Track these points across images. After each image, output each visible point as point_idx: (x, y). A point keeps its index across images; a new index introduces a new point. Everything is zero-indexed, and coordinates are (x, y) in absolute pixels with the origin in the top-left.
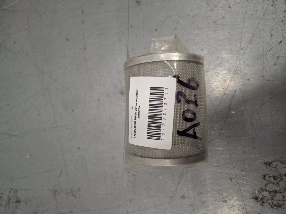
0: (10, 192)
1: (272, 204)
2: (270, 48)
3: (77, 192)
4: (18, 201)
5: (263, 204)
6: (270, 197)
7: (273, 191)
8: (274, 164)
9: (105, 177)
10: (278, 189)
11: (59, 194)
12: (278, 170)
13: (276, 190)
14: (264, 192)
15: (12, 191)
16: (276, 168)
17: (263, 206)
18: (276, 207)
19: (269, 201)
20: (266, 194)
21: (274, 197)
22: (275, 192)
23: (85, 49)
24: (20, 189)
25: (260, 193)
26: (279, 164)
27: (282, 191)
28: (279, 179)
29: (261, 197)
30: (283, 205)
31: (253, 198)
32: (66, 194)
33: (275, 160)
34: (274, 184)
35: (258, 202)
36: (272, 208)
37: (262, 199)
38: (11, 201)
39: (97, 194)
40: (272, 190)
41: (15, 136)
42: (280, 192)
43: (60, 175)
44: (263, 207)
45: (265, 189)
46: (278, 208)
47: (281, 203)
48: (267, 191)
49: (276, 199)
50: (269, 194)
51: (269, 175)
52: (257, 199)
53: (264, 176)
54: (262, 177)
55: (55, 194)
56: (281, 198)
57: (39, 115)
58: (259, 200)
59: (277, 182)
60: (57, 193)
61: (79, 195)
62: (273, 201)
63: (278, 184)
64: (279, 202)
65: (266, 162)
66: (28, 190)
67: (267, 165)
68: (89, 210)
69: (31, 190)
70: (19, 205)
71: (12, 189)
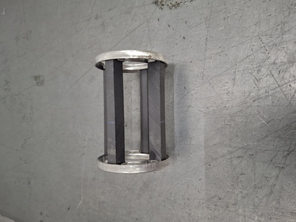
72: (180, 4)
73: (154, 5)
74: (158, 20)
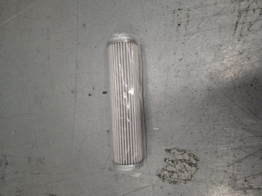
0: (2, 157)
1: (170, 181)
2: (173, 64)
3: (43, 160)
4: (7, 164)
5: (164, 180)
6: (169, 175)
7: (171, 172)
8: (172, 151)
9: (60, 151)
10: (175, 170)
11: (32, 160)
12: (176, 156)
13: (173, 171)
14: (165, 171)
15: (3, 156)
16: (174, 154)
17: (164, 181)
18: (173, 183)
19: (168, 179)
20: (166, 173)
21: (172, 175)
22: (173, 172)
23: (49, 58)
24: (8, 155)
25: (162, 171)
26: (176, 151)
27: (177, 172)
28: (175, 163)
29: (162, 175)
30: (178, 182)
31: (157, 175)
32: (36, 161)
33: (173, 148)
34: (172, 166)
35: (161, 178)
36: (170, 183)
37: (163, 176)
38: (2, 163)
39: (55, 162)
40: (170, 170)
41: (5, 118)
42: (176, 173)
43: (33, 147)
44: (164, 183)
45: (166, 169)
46: (174, 184)
47: (176, 180)
48: (167, 171)
49: (173, 177)
50: (168, 173)
51: (168, 159)
52: (160, 176)
53: (165, 160)
54: (164, 160)
55: (29, 160)
56: (177, 177)
57: (20, 104)
58: (161, 177)
59: (174, 165)
60: (31, 160)
61: (45, 162)
62: (171, 179)
63: (175, 166)
64: (175, 180)
65: (166, 149)
66: (13, 156)
67: (167, 152)
68: (50, 173)
69: (14, 156)
70: (7, 166)
71: (3, 155)
72: (177, 182)
73: (158, 177)
74: (161, 187)
